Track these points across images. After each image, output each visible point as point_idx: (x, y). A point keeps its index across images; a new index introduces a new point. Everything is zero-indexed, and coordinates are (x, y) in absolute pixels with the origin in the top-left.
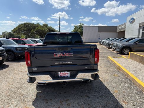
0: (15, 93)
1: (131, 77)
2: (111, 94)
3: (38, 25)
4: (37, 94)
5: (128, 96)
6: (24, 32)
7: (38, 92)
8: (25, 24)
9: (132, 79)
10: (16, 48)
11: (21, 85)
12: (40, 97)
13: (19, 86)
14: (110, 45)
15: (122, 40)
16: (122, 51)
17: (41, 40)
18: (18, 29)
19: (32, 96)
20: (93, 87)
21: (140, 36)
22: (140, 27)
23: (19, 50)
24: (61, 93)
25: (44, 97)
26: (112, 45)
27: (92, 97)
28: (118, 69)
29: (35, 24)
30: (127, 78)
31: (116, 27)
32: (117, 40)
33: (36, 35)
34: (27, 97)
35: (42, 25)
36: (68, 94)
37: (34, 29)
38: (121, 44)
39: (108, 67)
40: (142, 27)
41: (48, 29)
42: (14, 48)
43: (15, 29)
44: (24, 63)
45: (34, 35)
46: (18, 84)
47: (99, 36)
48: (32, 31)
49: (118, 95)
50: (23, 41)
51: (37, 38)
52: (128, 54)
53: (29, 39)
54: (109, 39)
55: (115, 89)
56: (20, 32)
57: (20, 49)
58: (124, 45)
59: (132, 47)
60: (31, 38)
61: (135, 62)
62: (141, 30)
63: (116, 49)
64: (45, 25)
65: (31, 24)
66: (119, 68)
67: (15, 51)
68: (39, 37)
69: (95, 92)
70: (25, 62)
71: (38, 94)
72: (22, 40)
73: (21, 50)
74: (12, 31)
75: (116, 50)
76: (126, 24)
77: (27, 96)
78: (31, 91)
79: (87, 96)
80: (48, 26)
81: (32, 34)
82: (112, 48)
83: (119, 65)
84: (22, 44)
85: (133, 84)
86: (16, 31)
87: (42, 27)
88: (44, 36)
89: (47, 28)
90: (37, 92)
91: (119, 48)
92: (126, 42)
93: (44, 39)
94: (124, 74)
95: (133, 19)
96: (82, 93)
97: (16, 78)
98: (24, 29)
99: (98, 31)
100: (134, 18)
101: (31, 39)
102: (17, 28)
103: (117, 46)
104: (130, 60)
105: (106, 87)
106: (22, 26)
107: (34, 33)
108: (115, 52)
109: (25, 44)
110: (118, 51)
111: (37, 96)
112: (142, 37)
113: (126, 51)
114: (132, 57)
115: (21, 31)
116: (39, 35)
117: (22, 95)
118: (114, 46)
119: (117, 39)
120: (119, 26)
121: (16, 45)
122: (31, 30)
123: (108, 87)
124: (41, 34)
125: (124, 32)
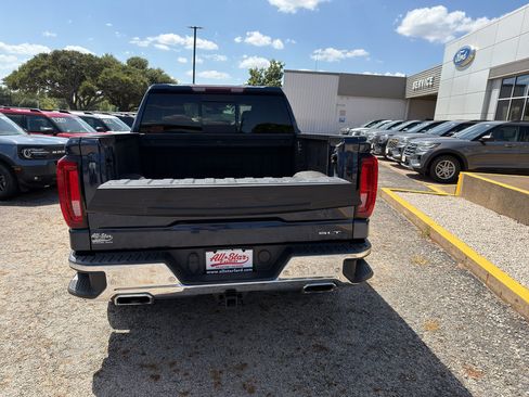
0: (17, 336)
1: (481, 268)
2: (415, 336)
3: (108, 62)
4: (111, 341)
5: (478, 344)
6: (53, 86)
7: (117, 331)
8: (56, 55)
9: (484, 277)
10: (19, 146)
11: (43, 302)
12: (124, 353)
13: (34, 305)
14: (383, 146)
15: (427, 128)
16: (430, 170)
17: (120, 118)
18: (31, 75)
19: (92, 351)
20: (339, 310)
21: (491, 116)
22: (491, 82)
23: (34, 157)
24: (211, 337)
25: (144, 354)
26: (393, 145)
27: (339, 349)
28: (422, 236)
29: (97, 59)
30: (463, 272)
31: (405, 79)
32: (409, 127)
33: (103, 99)
34: (67, 353)
35: (125, 63)
36: (243, 339)
37: (94, 76)
38: (426, 143)
39: (385, 226)
40: (499, 83)
41: (146, 80)
42: (10, 146)
43: (15, 72)
44: (54, 211)
45: (94, 102)
46: (28, 295)
47: (343, 113)
48: (85, 83)
49: (441, 341)
50: (50, 122)
51: (105, 111)
52: (454, 180)
53: (74, 114)
54: (376, 122)
55: (425, 316)
56: (36, 89)
57: (36, 152)
58: (439, 148)
59: (466, 154)
60: (81, 110)
61: (482, 209)
62: (496, 93)
63: (407, 162)
64: (138, 64)
65: (82, 55)
66: (428, 233)
67: (18, 161)
68: (111, 107)
69: (350, 328)
70: (58, 206)
71: (114, 339)
72: (45, 117)
73: (43, 157)
74: (6, 80)
75: (408, 164)
76: (439, 68)
77: (67, 348)
78: (84, 328)
79: (322, 348)
80: (149, 67)
81: (84, 95)
82: (390, 154)
83: (427, 221)
84: (46, 133)
85: (488, 296)
86: (22, 82)
87: (124, 68)
88: (131, 105)
89: (144, 73)
90: (112, 330)
91: (419, 157)
92: (444, 135)
93: (133, 115)
94: (450, 253)
95: (468, 52)
96: (300, 334)
97: (22, 271)
98: (51, 75)
99: (339, 94)
100: (473, 48)
101: (82, 114)
102: (23, 69)
103: (412, 149)
104: (463, 203)
105: (389, 307)
106: (46, 62)
107: (93, 93)
108: (406, 172)
109: (56, 131)
110: (415, 169)
111: (113, 349)
112: (496, 119)
113: (445, 170)
114: (470, 193)
115: (43, 83)
116: (112, 102)
117: (47, 347)
118: (400, 150)
119: (409, 123)
120: (415, 78)
121: (21, 137)
122: (83, 78)
123: (397, 310)
124: (121, 97)
125: (433, 98)
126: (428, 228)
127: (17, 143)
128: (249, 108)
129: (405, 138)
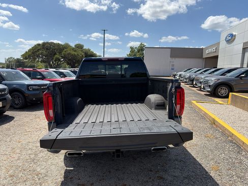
0: (24, 170)
1: (240, 140)
2: (207, 172)
3: (66, 46)
4: (65, 173)
5: (238, 177)
6: (42, 57)
7: (68, 168)
8: (44, 44)
9: (242, 144)
10: (27, 85)
11: (36, 155)
12: (71, 178)
13: (32, 156)
14: (192, 81)
15: (213, 72)
16: (215, 92)
17: (71, 71)
18: (33, 53)
19: (57, 177)
20: (170, 160)
21: (245, 65)
22: (244, 49)
23: (34, 90)
24: (110, 172)
25: (79, 179)
26: (197, 80)
27: (170, 178)
28: (211, 124)
29: (61, 45)
30: (231, 142)
31: (202, 49)
32: (205, 71)
33: (64, 63)
34: (46, 178)
35: (73, 46)
36: (124, 173)
37: (60, 53)
38: (213, 79)
39: (193, 119)
41: (83, 54)
42: (23, 85)
43: (26, 52)
44: (41, 113)
45: (60, 64)
46: (29, 152)
47: (173, 65)
48: (56, 56)
49: (220, 175)
50: (41, 74)
51: (65, 68)
52: (227, 97)
53: (51, 70)
54: (189, 69)
55: (212, 163)
56: (35, 59)
57: (34, 87)
58: (219, 81)
59: (233, 84)
60: (54, 68)
61: (241, 110)
62: (247, 54)
63: (204, 88)
64: (79, 47)
65: (55, 44)
66: (214, 122)
67: (27, 92)
68: (67, 66)
69: (175, 168)
70: (43, 111)
71: (66, 172)
72: (39, 72)
73: (37, 90)
74: (23, 56)
75: (204, 89)
76: (219, 43)
77: (46, 176)
78: (54, 167)
79: (161, 178)
80: (84, 48)
81: (55, 61)
82: (196, 85)
83: (213, 116)
84: (39, 79)
85: (244, 153)
86: (29, 56)
87: (73, 49)
88: (76, 65)
89: (82, 51)
90: (66, 168)
91: (210, 86)
92: (222, 75)
93: (77, 69)
94: (225, 133)
95: (232, 35)
96: (151, 171)
97: (27, 141)
98: (42, 54)
99: (171, 57)
100: (234, 34)
101: (54, 70)
102: (30, 50)
103: (206, 82)
104: (231, 107)
105: (194, 159)
106: (39, 48)
107: (59, 60)
108: (203, 93)
109: (43, 78)
110: (208, 91)
111: (65, 177)
112: (247, 67)
113: (223, 91)
114: (235, 102)
115: (38, 56)
116: (68, 64)
117: (37, 175)
118: (201, 83)
119: (204, 70)
120: (207, 48)
121: (28, 81)
122: (55, 54)
123: (198, 160)
124: (72, 62)
125: (217, 57)
126: (214, 120)
127: (26, 83)
128: (127, 66)
129: (203, 77)
